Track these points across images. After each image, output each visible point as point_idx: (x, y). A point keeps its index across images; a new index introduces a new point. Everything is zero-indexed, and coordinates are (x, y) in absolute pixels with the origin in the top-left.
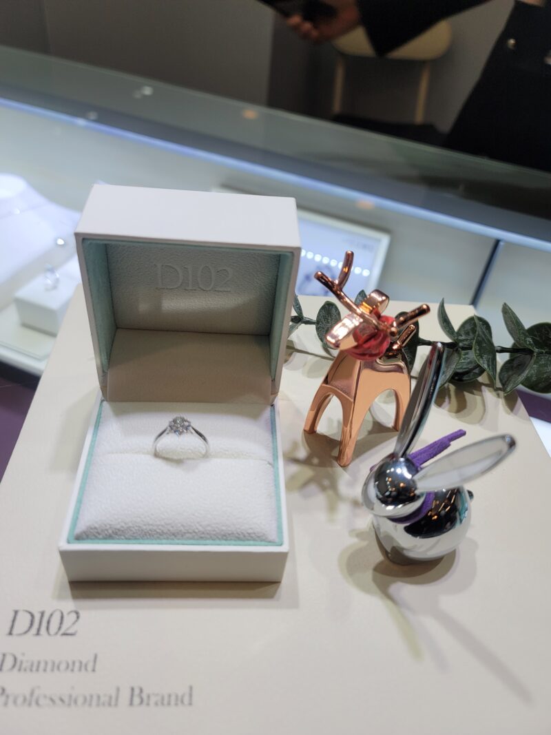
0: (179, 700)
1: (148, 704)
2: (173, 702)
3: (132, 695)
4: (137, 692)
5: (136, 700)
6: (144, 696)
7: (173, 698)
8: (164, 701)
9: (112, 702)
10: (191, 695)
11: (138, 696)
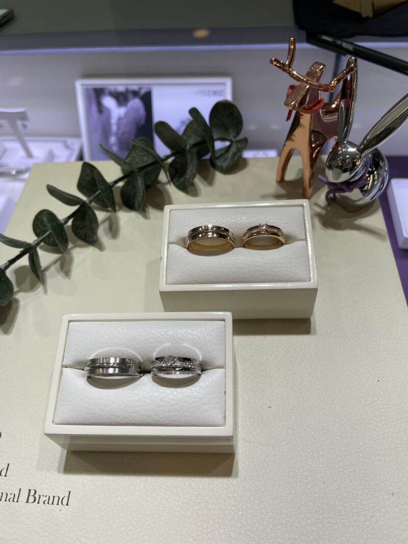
0: (60, 501)
1: (38, 503)
2: (55, 502)
3: (29, 495)
4: (32, 493)
5: (31, 499)
6: (37, 496)
7: (56, 499)
8: (50, 501)
9: (16, 499)
10: (69, 497)
11: (33, 496)
